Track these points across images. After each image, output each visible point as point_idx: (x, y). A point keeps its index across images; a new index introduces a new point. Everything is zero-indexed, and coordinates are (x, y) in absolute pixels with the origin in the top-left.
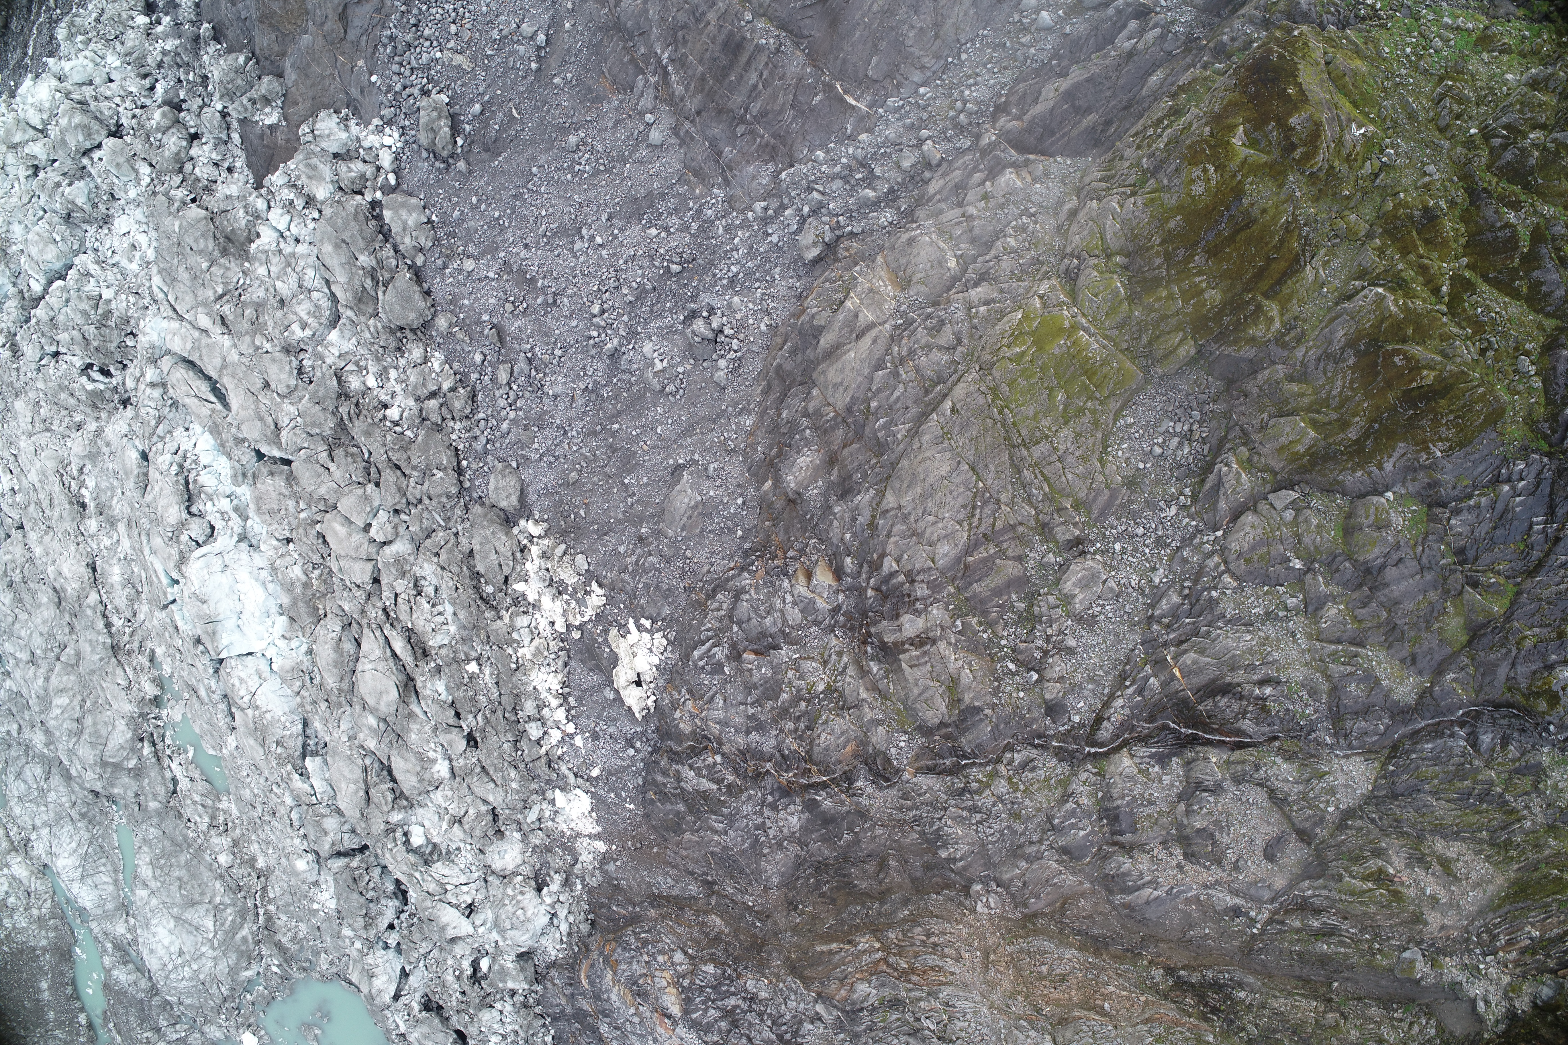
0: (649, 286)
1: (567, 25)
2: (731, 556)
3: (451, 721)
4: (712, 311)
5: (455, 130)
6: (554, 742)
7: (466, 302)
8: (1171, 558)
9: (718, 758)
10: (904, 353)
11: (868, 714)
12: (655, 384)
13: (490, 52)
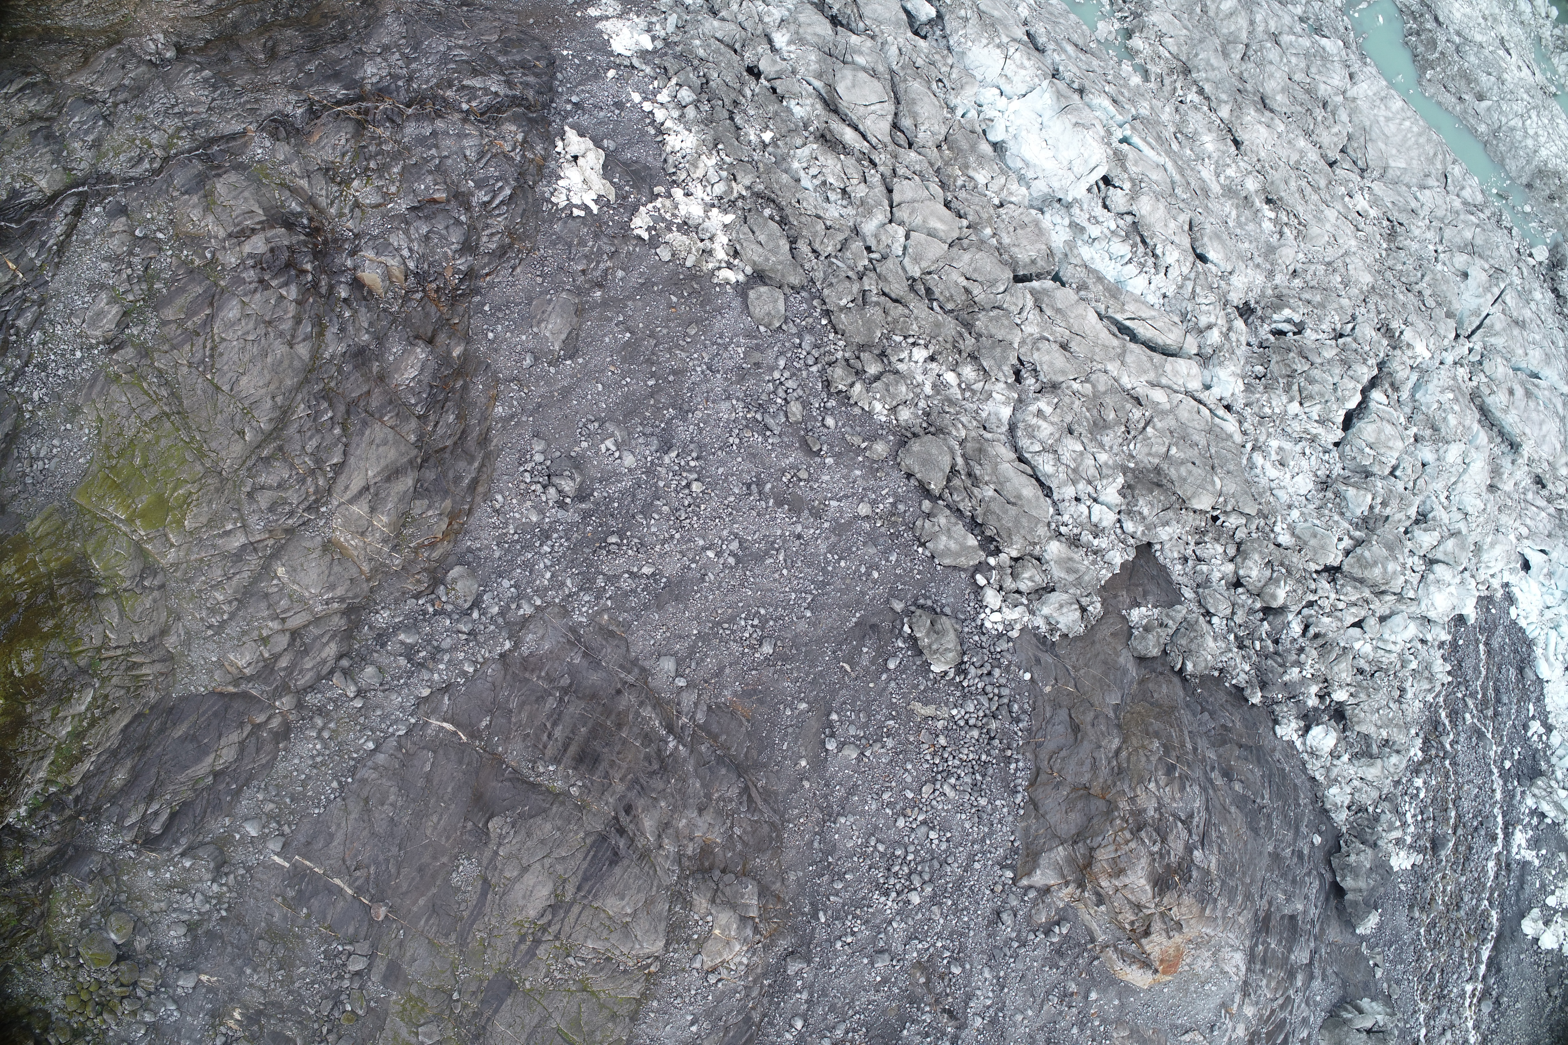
0: (639, 517)
1: (803, 763)
2: (492, 285)
3: (777, 83)
4: (561, 505)
5: (912, 640)
6: (665, 91)
7: (858, 473)
8: (30, 356)
9: (465, 106)
10: (309, 479)
11: (295, 166)
12: (610, 427)
13: (892, 722)
